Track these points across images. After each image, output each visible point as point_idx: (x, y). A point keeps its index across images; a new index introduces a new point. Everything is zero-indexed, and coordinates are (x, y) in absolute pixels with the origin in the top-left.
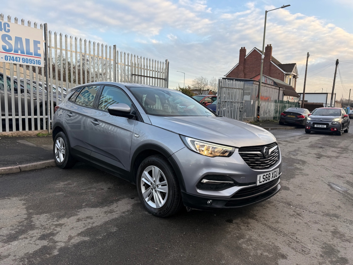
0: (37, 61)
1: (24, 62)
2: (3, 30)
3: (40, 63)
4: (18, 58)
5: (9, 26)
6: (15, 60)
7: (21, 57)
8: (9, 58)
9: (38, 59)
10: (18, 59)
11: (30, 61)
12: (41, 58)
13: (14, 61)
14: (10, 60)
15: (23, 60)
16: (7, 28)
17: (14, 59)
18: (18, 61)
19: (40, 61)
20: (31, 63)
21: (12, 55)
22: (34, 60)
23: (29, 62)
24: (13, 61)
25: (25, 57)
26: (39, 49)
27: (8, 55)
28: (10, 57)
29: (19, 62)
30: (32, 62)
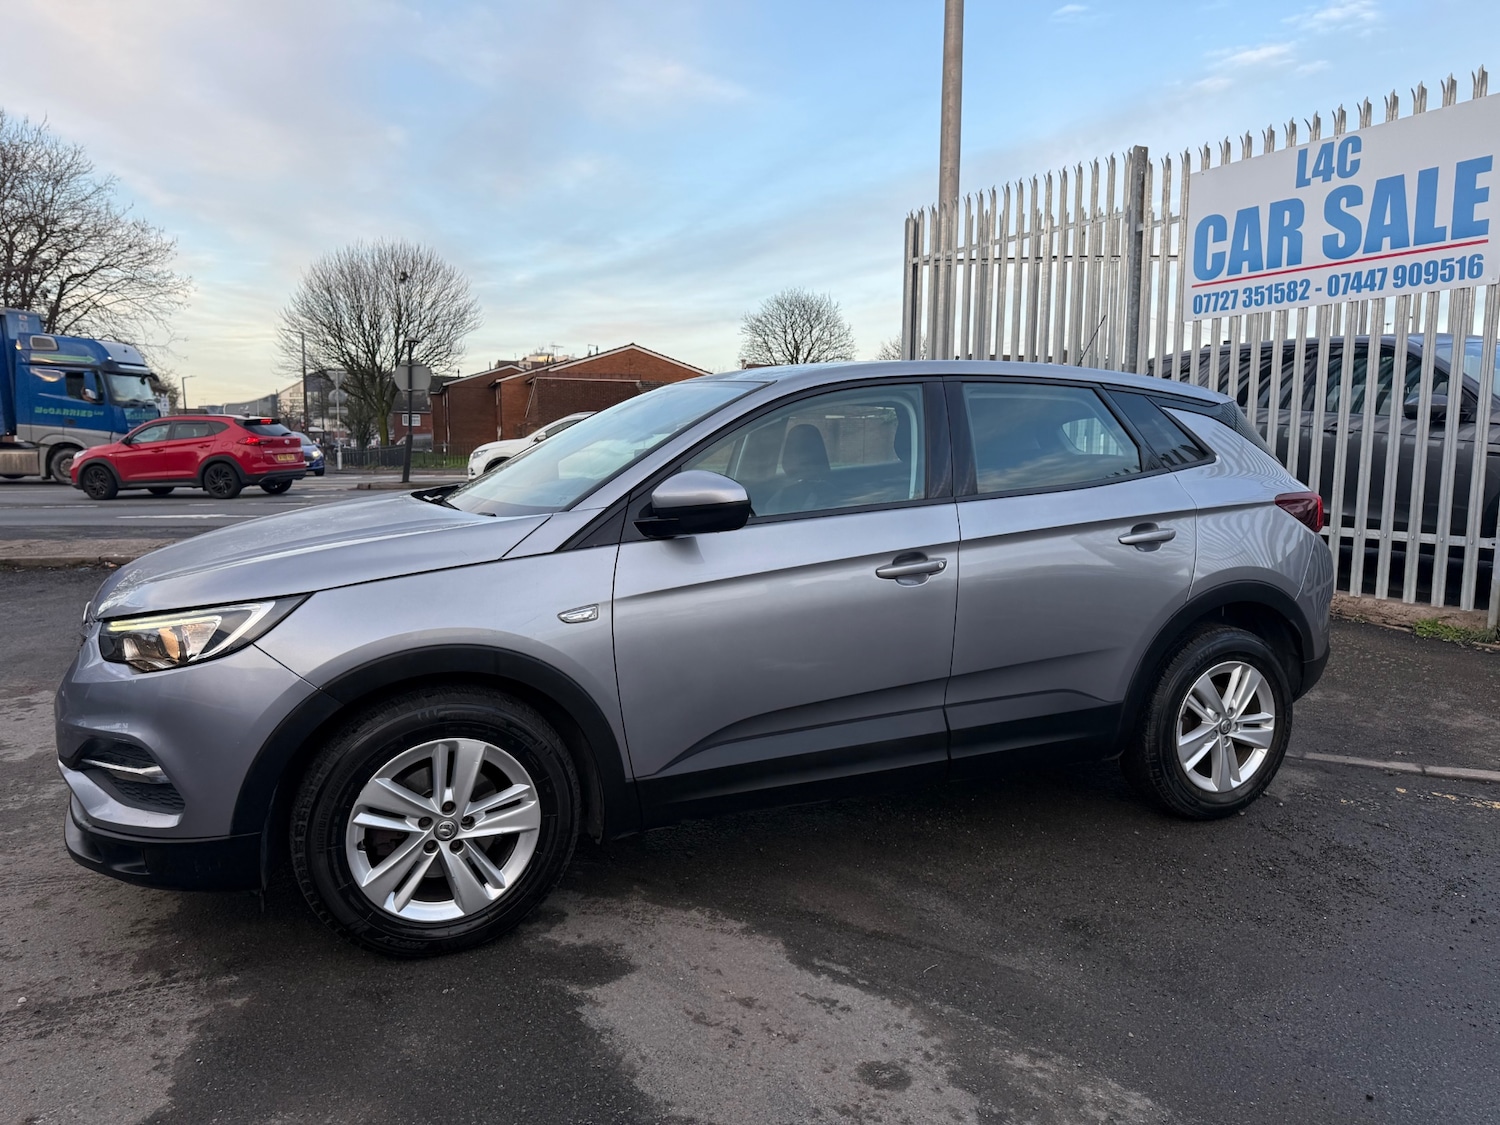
0: (1462, 261)
1: (1403, 284)
2: (1335, 176)
3: (1480, 267)
4: (1379, 270)
5: (1357, 148)
6: (1366, 286)
7: (1391, 264)
8: (1343, 281)
9: (1468, 252)
10: (1378, 276)
11: (1427, 274)
12: (1487, 241)
13: (1363, 290)
14: (1345, 292)
15: (1396, 278)
16: (1351, 157)
17: (1363, 283)
18: (1376, 288)
19: (1480, 257)
20: (1434, 280)
21: (1352, 269)
22: (1448, 264)
23: (1424, 277)
24: (1359, 291)
25: (1408, 261)
26: (1483, 196)
27: (1339, 270)
28: (1348, 276)
29: (1381, 288)
30: (1440, 272)
